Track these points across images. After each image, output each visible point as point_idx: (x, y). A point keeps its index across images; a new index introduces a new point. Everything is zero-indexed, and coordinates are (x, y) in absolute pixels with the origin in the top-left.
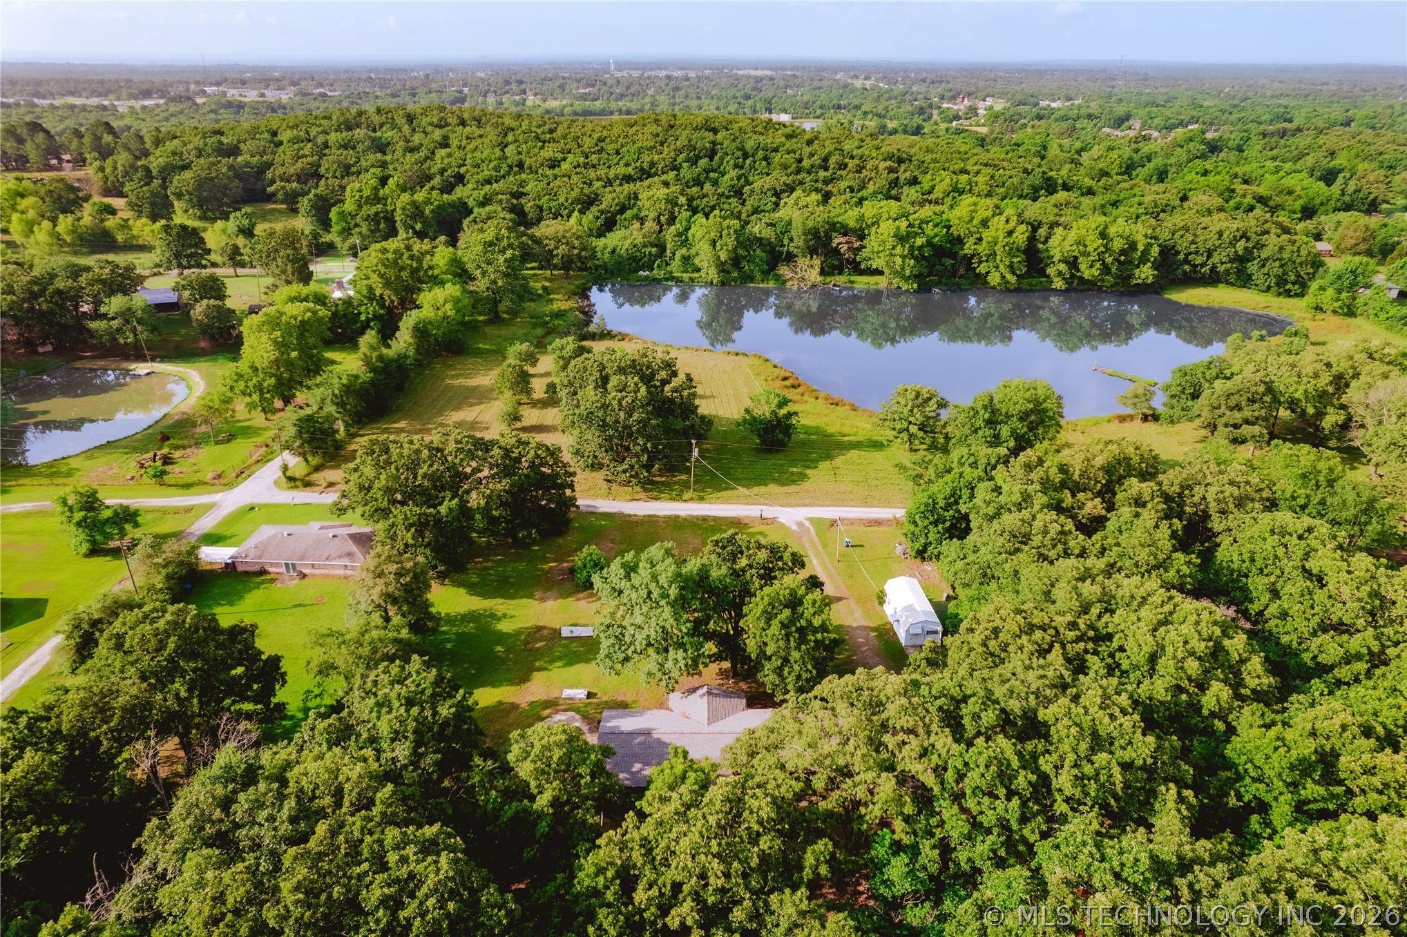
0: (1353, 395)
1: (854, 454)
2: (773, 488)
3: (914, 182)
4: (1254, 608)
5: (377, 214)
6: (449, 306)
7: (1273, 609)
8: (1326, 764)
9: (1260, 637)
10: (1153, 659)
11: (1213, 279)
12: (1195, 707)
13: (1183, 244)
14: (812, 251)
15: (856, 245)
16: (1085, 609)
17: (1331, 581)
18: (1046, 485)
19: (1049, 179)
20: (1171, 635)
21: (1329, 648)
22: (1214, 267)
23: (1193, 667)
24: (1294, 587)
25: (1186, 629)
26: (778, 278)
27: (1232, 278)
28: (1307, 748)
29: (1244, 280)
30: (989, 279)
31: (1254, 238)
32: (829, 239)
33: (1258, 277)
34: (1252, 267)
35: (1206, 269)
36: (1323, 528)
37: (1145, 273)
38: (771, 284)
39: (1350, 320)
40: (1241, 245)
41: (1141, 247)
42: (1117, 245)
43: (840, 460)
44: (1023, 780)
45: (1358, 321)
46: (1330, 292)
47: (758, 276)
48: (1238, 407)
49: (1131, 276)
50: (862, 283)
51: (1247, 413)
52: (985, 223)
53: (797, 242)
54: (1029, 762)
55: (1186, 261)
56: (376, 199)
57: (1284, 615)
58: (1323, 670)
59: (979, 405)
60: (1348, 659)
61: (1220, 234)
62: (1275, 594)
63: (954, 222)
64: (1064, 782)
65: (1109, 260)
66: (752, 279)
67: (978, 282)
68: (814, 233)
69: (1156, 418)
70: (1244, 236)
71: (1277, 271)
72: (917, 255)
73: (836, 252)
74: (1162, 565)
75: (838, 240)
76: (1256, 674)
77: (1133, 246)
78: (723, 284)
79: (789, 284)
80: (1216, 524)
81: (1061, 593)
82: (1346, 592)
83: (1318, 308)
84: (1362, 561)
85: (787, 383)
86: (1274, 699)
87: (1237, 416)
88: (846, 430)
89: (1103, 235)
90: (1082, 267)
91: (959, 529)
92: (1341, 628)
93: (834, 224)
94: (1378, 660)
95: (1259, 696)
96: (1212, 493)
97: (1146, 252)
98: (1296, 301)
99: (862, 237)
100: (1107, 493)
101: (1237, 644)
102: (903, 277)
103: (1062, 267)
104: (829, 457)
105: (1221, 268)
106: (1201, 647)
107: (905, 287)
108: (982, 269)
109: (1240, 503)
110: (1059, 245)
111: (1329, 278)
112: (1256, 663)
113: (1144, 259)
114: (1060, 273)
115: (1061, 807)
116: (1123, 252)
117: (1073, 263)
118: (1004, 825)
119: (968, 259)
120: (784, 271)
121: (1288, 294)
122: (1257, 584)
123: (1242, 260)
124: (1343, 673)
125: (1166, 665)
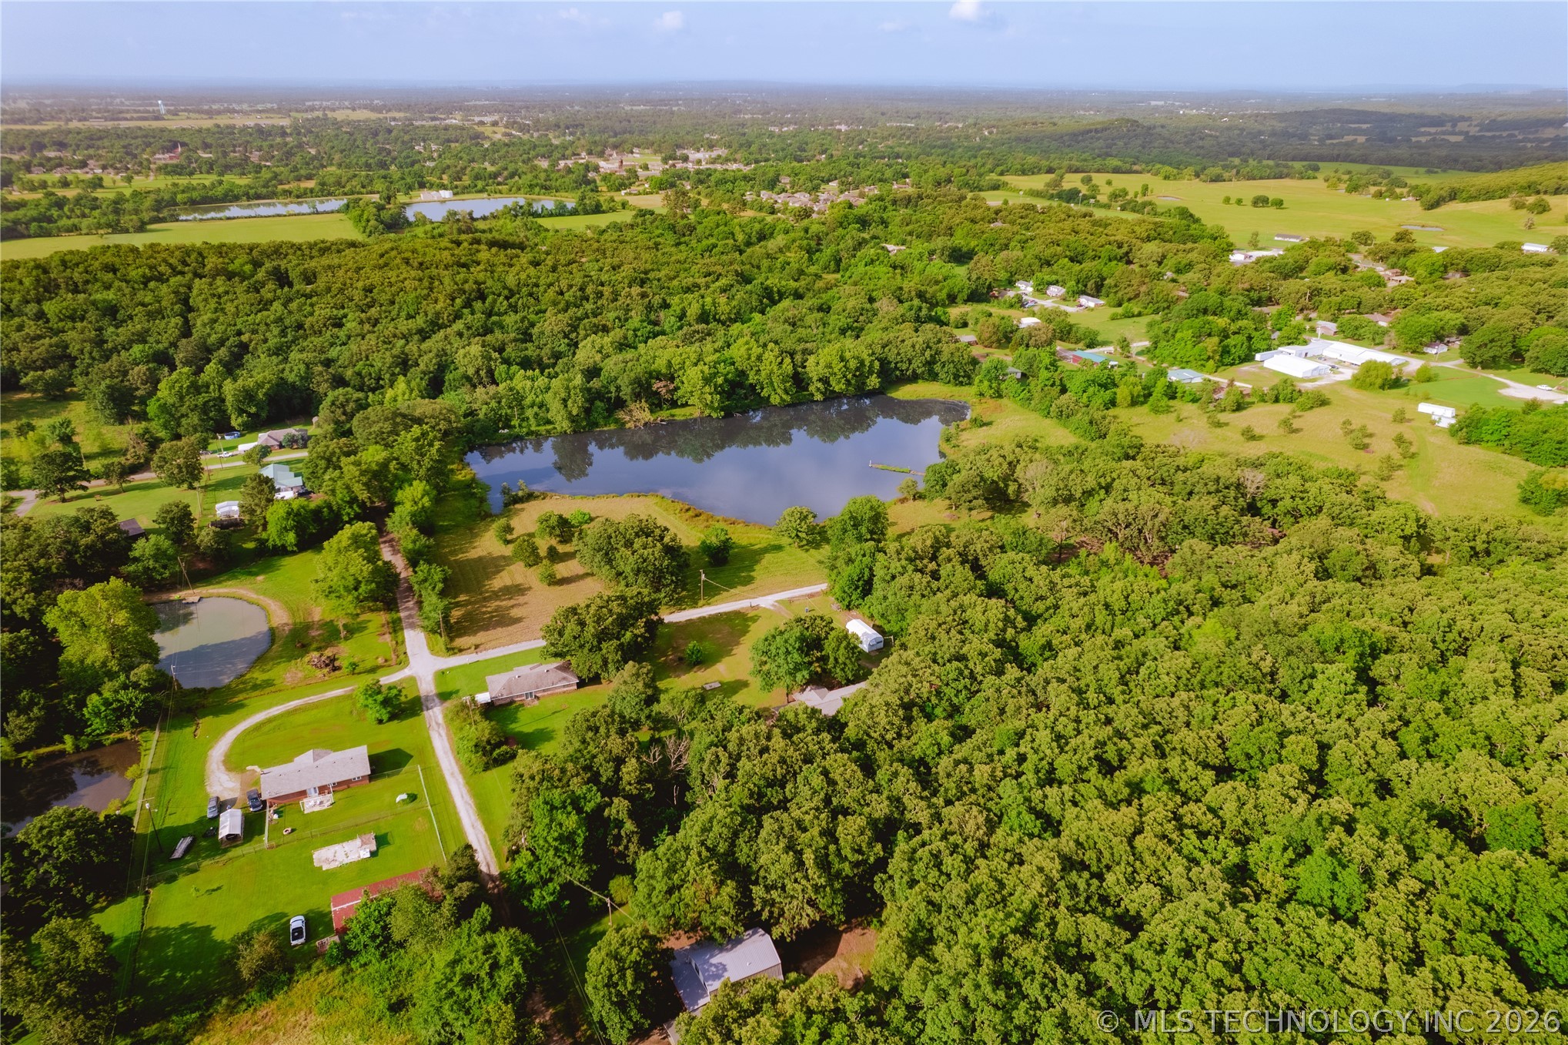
0: (1019, 472)
1: (768, 557)
2: (740, 589)
3: (665, 305)
4: (1009, 598)
5: (205, 403)
6: (426, 499)
7: (1017, 596)
8: (1048, 646)
9: (1017, 610)
10: (986, 625)
11: (914, 378)
12: (1004, 640)
13: (892, 356)
14: (637, 397)
15: (672, 387)
16: (955, 613)
17: (1035, 580)
18: (911, 560)
19: (766, 289)
20: (989, 614)
21: (1040, 606)
22: (914, 371)
23: (1000, 624)
24: (1023, 586)
25: (994, 611)
26: (617, 421)
27: (926, 376)
28: (1043, 641)
29: (933, 377)
30: (772, 400)
31: (934, 347)
32: (650, 386)
33: (942, 375)
34: (937, 368)
35: (909, 372)
36: (1027, 557)
37: (873, 382)
38: (613, 427)
39: (1000, 401)
40: (928, 353)
41: (867, 363)
42: (853, 364)
43: (764, 562)
44: (966, 672)
45: (1004, 401)
46: (986, 383)
47: (602, 422)
48: (969, 491)
49: (864, 384)
50: (680, 414)
51: (974, 493)
52: (759, 358)
53: (626, 392)
54: (966, 667)
55: (896, 368)
56: (196, 389)
57: (1022, 598)
58: (1040, 616)
59: (846, 517)
60: (1047, 609)
61: (913, 346)
62: (1016, 590)
63: (737, 359)
64: (979, 669)
65: (850, 376)
66: (597, 425)
67: (763, 403)
68: (637, 381)
69: (921, 497)
70: (928, 347)
71: (953, 370)
72: (719, 390)
73: (657, 393)
74: (974, 587)
75: (657, 385)
76: (1020, 623)
77: (862, 363)
78: (575, 432)
79: (628, 426)
80: (983, 562)
81: (943, 608)
82: (1041, 583)
83: (982, 394)
84: (1044, 568)
85: (690, 513)
86: (1028, 629)
87: (969, 496)
88: (752, 541)
89: (842, 359)
90: (833, 383)
91: (867, 588)
92: (1042, 598)
93: (650, 373)
94: (1056, 607)
95: (1023, 630)
96: (978, 546)
97: (871, 366)
98: (967, 388)
99: (672, 379)
100: (934, 558)
101: (1012, 613)
102: (714, 409)
103: (819, 385)
104: (757, 562)
105: (919, 371)
106: (1001, 616)
107: (714, 415)
108: (764, 394)
109: (991, 549)
110: (814, 368)
111: (983, 373)
112: (1019, 618)
113: (871, 372)
114: (818, 389)
115: (980, 678)
116: (857, 369)
117: (825, 381)
118: (965, 687)
119: (752, 387)
120: (621, 415)
121: (961, 384)
122: (1009, 587)
123: (930, 363)
124: (1046, 615)
125: (991, 626)
